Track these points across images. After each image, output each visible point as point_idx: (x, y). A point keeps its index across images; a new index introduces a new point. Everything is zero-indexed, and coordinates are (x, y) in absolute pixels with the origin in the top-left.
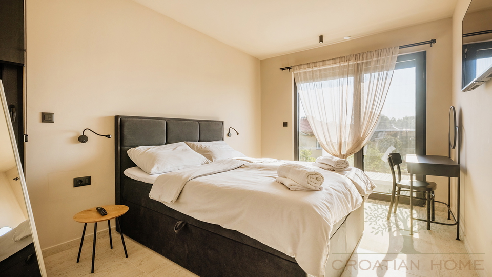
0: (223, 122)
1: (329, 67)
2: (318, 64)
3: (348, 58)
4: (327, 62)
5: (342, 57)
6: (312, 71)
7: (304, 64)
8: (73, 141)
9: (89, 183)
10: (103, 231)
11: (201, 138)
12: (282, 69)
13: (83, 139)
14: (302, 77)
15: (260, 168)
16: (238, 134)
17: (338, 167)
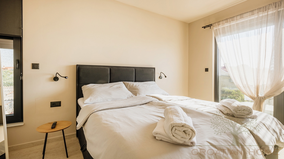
0: (154, 68)
1: (247, 19)
2: (235, 18)
3: (267, 8)
4: (245, 15)
5: (260, 8)
6: (230, 26)
7: (223, 20)
8: (50, 80)
9: (60, 105)
10: (68, 135)
11: (136, 80)
12: (205, 27)
13: (56, 79)
14: (221, 31)
15: (161, 106)
16: (166, 77)
17: (238, 114)
